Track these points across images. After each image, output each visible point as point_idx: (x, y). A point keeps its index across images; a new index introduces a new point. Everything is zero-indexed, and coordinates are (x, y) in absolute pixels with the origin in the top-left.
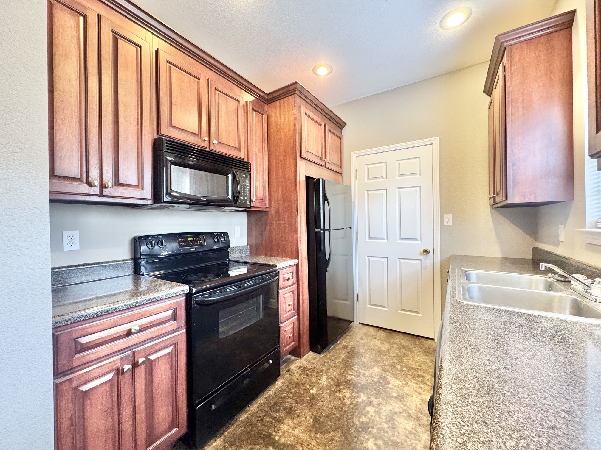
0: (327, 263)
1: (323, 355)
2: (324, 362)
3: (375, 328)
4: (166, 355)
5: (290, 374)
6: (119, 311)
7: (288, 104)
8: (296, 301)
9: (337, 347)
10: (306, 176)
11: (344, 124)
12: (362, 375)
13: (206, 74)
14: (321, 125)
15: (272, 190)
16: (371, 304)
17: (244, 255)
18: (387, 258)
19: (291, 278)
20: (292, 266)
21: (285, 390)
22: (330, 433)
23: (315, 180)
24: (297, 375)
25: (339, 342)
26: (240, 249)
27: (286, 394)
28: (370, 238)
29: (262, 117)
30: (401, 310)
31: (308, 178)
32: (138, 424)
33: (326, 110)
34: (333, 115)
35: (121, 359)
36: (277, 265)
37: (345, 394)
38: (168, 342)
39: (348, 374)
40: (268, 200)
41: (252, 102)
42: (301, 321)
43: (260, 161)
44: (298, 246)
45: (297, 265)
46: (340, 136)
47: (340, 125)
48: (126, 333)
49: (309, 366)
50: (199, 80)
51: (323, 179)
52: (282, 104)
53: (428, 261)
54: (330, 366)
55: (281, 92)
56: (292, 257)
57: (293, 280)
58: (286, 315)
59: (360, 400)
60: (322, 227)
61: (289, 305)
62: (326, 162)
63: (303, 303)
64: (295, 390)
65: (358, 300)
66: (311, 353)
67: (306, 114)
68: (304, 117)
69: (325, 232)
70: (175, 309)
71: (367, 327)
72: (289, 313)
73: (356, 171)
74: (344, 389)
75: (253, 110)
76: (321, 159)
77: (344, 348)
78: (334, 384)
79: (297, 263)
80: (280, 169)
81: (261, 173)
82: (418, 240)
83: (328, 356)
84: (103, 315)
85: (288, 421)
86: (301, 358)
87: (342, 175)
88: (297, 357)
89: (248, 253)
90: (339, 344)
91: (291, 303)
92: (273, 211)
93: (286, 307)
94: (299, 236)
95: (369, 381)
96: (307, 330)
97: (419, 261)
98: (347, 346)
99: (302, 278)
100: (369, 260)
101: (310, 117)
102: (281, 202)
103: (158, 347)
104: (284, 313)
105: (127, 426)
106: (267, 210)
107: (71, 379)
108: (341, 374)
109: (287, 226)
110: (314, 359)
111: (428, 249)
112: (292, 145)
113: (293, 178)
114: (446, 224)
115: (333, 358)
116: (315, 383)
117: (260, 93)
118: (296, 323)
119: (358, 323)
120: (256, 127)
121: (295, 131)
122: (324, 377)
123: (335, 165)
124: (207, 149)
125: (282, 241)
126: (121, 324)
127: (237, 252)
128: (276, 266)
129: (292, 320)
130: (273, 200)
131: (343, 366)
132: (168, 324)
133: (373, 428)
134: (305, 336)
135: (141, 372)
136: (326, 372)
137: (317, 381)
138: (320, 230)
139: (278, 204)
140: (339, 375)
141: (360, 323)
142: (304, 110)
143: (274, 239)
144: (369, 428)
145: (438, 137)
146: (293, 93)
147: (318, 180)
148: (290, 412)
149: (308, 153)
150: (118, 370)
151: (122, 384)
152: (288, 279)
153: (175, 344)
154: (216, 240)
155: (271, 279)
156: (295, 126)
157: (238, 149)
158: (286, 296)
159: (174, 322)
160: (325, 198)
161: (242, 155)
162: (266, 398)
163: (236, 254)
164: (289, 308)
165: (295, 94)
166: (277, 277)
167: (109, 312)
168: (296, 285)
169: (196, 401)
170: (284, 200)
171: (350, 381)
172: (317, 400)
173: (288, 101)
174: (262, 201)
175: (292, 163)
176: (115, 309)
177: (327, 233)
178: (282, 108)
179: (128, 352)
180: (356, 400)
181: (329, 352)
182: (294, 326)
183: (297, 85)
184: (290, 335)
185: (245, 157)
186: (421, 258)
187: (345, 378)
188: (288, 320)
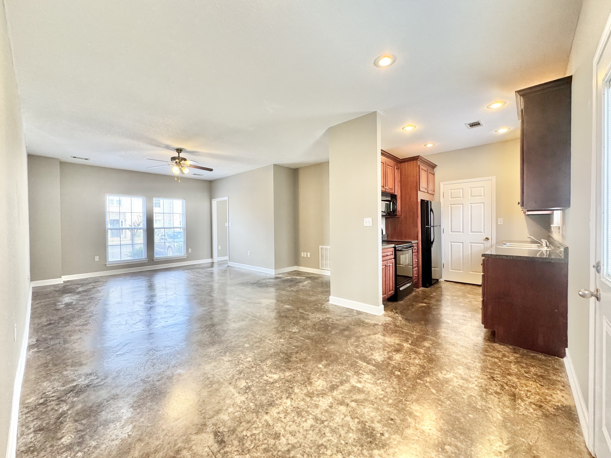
0: (432, 243)
1: (429, 289)
3: (454, 283)
5: (417, 292)
7: (413, 165)
11: (435, 166)
14: (426, 171)
15: (402, 206)
16: (452, 269)
18: (463, 243)
19: (416, 248)
23: (425, 201)
24: (420, 292)
28: (452, 231)
29: (398, 169)
30: (471, 272)
31: (421, 200)
33: (428, 162)
34: (431, 164)
40: (400, 211)
42: (419, 271)
44: (418, 234)
45: (417, 243)
46: (434, 173)
49: (423, 292)
52: (409, 164)
53: (488, 243)
56: (414, 240)
57: (416, 250)
60: (430, 225)
61: (415, 261)
62: (428, 190)
63: (419, 262)
65: (443, 267)
66: (422, 288)
68: (421, 170)
72: (415, 265)
73: (444, 193)
76: (426, 189)
77: (440, 287)
80: (407, 196)
82: (482, 233)
86: (418, 288)
87: (434, 196)
92: (403, 216)
94: (418, 229)
96: (421, 276)
97: (483, 244)
99: (420, 250)
100: (451, 244)
101: (423, 169)
102: (408, 212)
106: (399, 216)
109: (412, 225)
110: (425, 290)
111: (488, 237)
112: (415, 185)
113: (415, 201)
114: (499, 223)
116: (431, 294)
117: (397, 159)
118: (417, 271)
119: (443, 280)
120: (397, 177)
121: (417, 178)
123: (432, 191)
125: (408, 232)
128: (412, 242)
130: (403, 212)
134: (420, 279)
139: (406, 213)
141: (445, 281)
142: (421, 167)
143: (403, 231)
145: (495, 176)
146: (416, 160)
147: (428, 201)
149: (422, 188)
150: (385, 265)
153: (393, 263)
156: (417, 176)
157: (392, 189)
158: (414, 256)
159: (392, 256)
160: (431, 210)
161: (393, 191)
164: (415, 263)
165: (418, 160)
168: (417, 253)
169: (397, 284)
170: (410, 212)
173: (413, 163)
175: (415, 193)
177: (432, 228)
178: (409, 166)
183: (420, 157)
184: (416, 275)
186: (484, 242)
188: (415, 268)
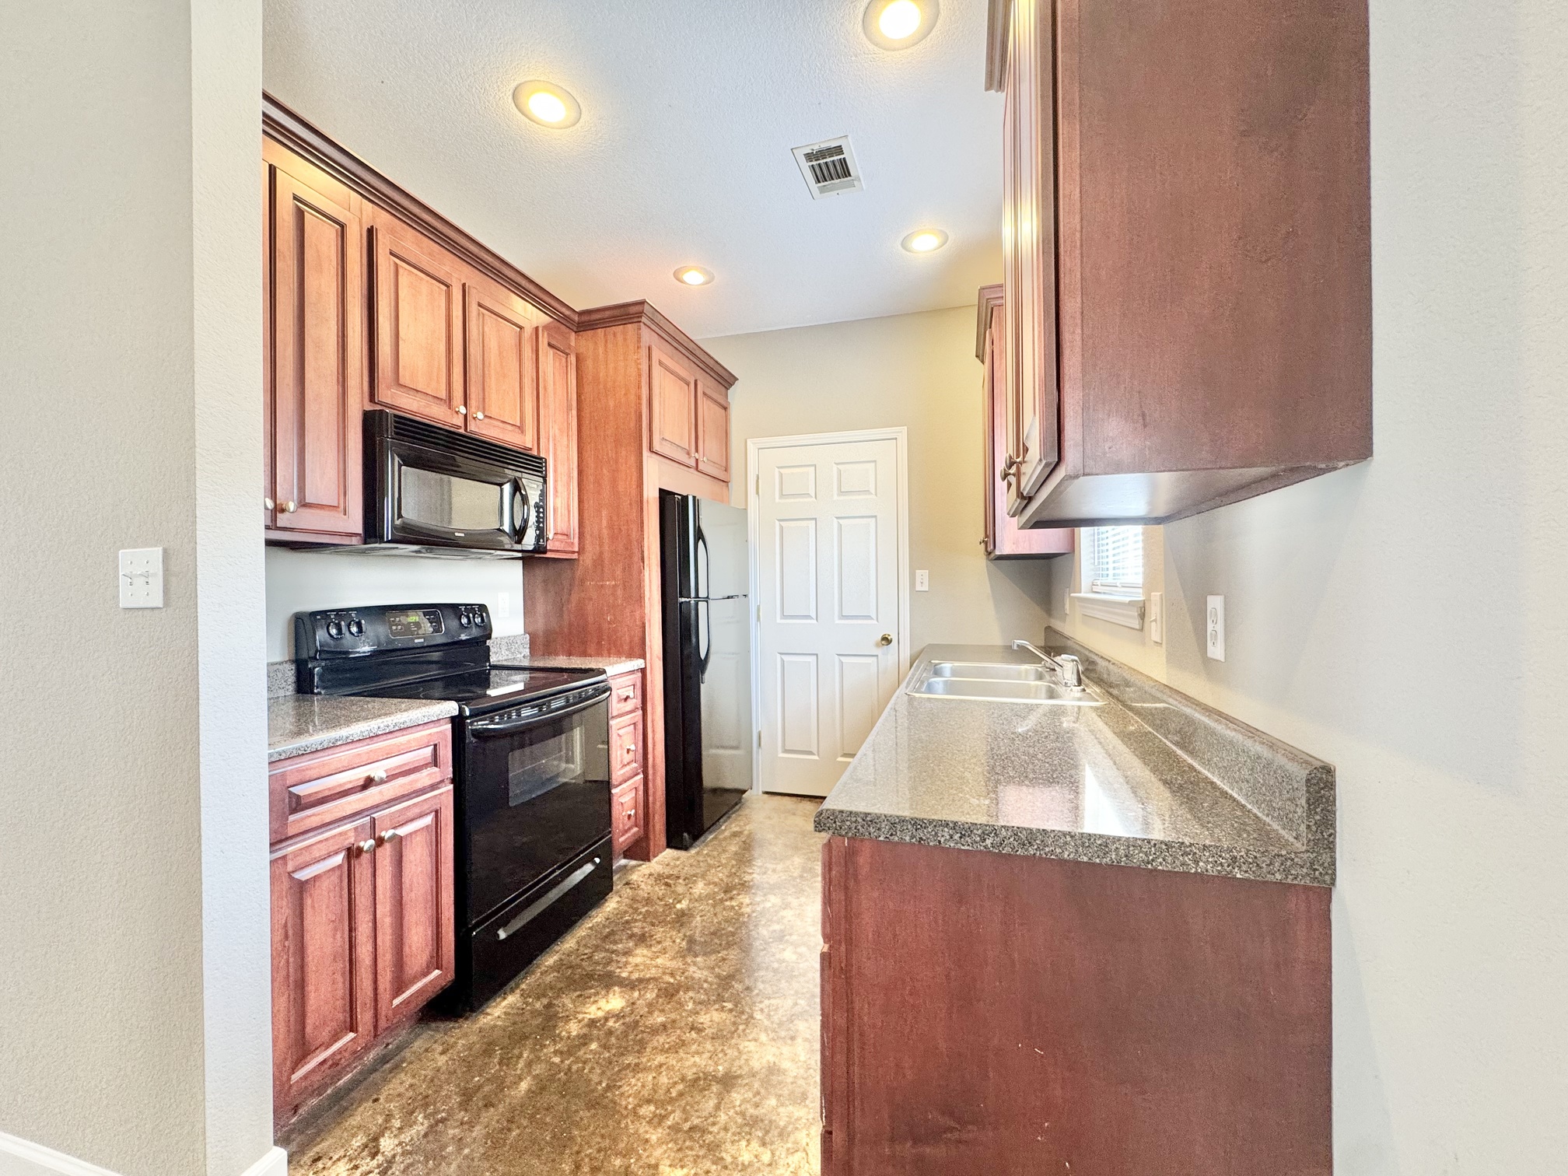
0: (702, 665)
1: (693, 851)
2: (699, 861)
3: (794, 799)
4: (423, 828)
5: (631, 888)
6: (353, 742)
8: (640, 744)
9: (721, 837)
10: (660, 490)
11: (733, 379)
12: (771, 870)
13: (459, 272)
14: (688, 384)
15: (586, 515)
16: (786, 751)
17: (519, 656)
18: (817, 655)
19: (632, 695)
20: (632, 672)
21: (626, 912)
22: (719, 953)
23: (680, 497)
24: (646, 888)
25: (723, 827)
26: (510, 641)
27: (630, 916)
28: (784, 617)
29: (567, 358)
30: (842, 756)
31: (665, 495)
32: (380, 951)
33: (698, 352)
34: (712, 362)
35: (356, 829)
36: (606, 668)
37: (741, 900)
38: (425, 807)
39: (744, 872)
40: (577, 536)
41: (546, 327)
42: (651, 785)
43: (561, 455)
44: (644, 632)
45: (643, 671)
46: (725, 405)
47: (726, 380)
48: (362, 783)
49: (667, 871)
50: (448, 287)
51: (694, 497)
52: (610, 337)
53: (890, 655)
54: (710, 866)
55: (607, 314)
56: (631, 655)
57: (634, 700)
58: (622, 771)
59: (768, 905)
60: (693, 594)
61: (628, 751)
62: (697, 460)
63: (654, 749)
64: (646, 908)
65: (760, 745)
66: (669, 851)
67: (660, 363)
68: (657, 371)
69: (699, 603)
70: (435, 745)
71: (779, 797)
72: (628, 768)
73: (758, 478)
74: (739, 894)
75: (550, 345)
76: (688, 453)
77: (735, 836)
78: (720, 890)
79: (643, 666)
80: (605, 471)
81: (565, 478)
82: (873, 619)
83: (705, 852)
84: (330, 748)
85: (641, 951)
86: (649, 860)
87: (728, 486)
88: (642, 860)
89: (527, 652)
90: (725, 830)
91: (633, 747)
92: (588, 559)
93: (622, 756)
94: (647, 611)
95: (784, 878)
96: (661, 806)
97: (874, 658)
98: (741, 832)
99: (653, 699)
100: (783, 661)
101: (667, 369)
102: (606, 541)
103: (410, 814)
104: (619, 767)
105: (364, 951)
106: (575, 556)
107: (284, 857)
108: (731, 875)
109: (619, 592)
110: (678, 859)
111: (889, 635)
112: (632, 424)
113: (634, 492)
114: (918, 588)
115: (715, 853)
116: (682, 894)
117: (564, 310)
118: (641, 788)
119: (761, 793)
120: (554, 384)
121: (639, 398)
122: (700, 883)
123: (716, 465)
124: (462, 431)
125: (609, 623)
126: (355, 766)
127: (504, 648)
128: (604, 672)
129: (632, 784)
130: (588, 536)
131: (734, 862)
132: (425, 772)
133: (791, 935)
134: (657, 817)
135: (385, 854)
136: (703, 876)
137: (688, 890)
138: (689, 599)
139: (601, 545)
140: (727, 876)
141: (763, 792)
142: (656, 354)
143: (591, 619)
144: (785, 936)
145: (906, 428)
146: (636, 320)
147: (686, 497)
148: (642, 939)
149: (664, 443)
150: (349, 850)
151: (357, 875)
152: (627, 698)
153: (437, 812)
154: (464, 621)
155: (597, 696)
156: (639, 387)
157: (521, 428)
158: (621, 732)
159: (436, 769)
160: (699, 535)
161: (527, 441)
162: (590, 928)
163: (503, 653)
164: (628, 758)
165: (640, 322)
166: (609, 692)
167: (339, 743)
168: (640, 712)
169: (472, 920)
170: (613, 538)
171: (749, 882)
172: (692, 916)
173: (624, 331)
174: (565, 537)
176: (347, 738)
177: (702, 606)
178: (610, 346)
179: (365, 819)
180: (762, 906)
181: (706, 846)
182: (636, 794)
183: (646, 308)
184: (629, 813)
185: (533, 445)
186: (879, 651)
187: (741, 879)
188: (626, 781)
